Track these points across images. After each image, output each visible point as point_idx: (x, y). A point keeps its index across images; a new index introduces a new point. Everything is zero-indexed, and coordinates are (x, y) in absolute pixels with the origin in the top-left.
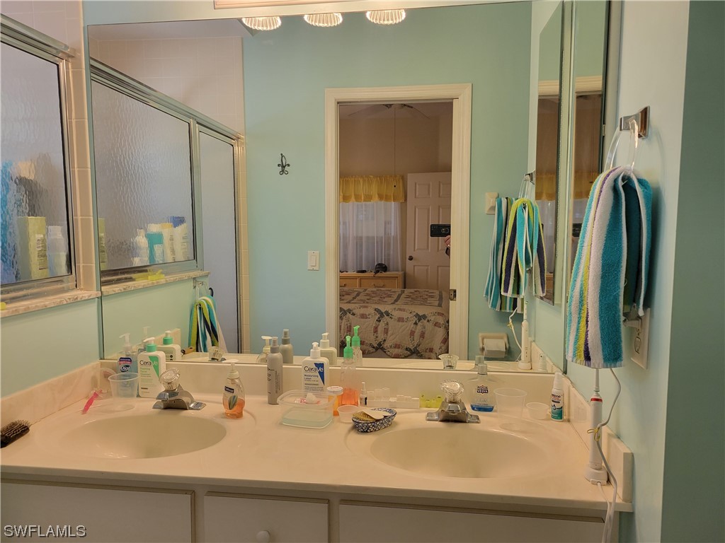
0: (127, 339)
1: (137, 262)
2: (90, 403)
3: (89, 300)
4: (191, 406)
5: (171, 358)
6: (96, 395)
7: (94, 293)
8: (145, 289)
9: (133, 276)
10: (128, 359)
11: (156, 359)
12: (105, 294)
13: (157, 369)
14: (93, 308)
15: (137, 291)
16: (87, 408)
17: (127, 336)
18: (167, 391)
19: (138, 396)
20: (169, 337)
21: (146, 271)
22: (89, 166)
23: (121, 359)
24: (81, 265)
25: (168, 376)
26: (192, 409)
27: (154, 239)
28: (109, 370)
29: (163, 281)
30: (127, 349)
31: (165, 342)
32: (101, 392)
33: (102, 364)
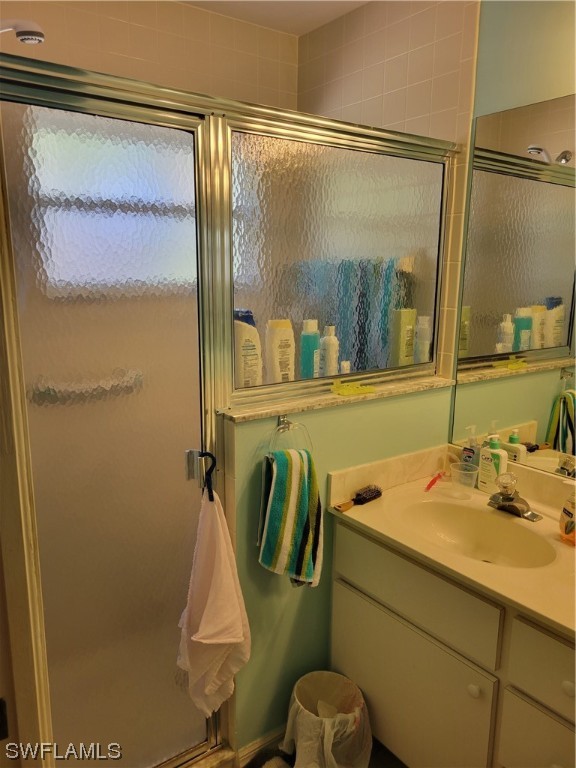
0: (473, 431)
1: (500, 348)
2: (433, 483)
3: (443, 388)
4: (526, 515)
5: (514, 457)
6: (439, 476)
7: (451, 382)
8: (502, 379)
9: (494, 363)
10: (471, 450)
11: (496, 457)
12: (459, 382)
13: (497, 467)
14: (448, 395)
15: (492, 380)
16: (429, 487)
17: (473, 427)
18: (501, 494)
19: (476, 487)
20: (516, 436)
21: (508, 359)
22: (460, 259)
23: (465, 449)
24: (442, 353)
25: (505, 480)
26: (526, 518)
27: (522, 325)
28: (455, 457)
29: (523, 371)
30: (471, 441)
31: (511, 440)
32: (444, 474)
33: (449, 448)
